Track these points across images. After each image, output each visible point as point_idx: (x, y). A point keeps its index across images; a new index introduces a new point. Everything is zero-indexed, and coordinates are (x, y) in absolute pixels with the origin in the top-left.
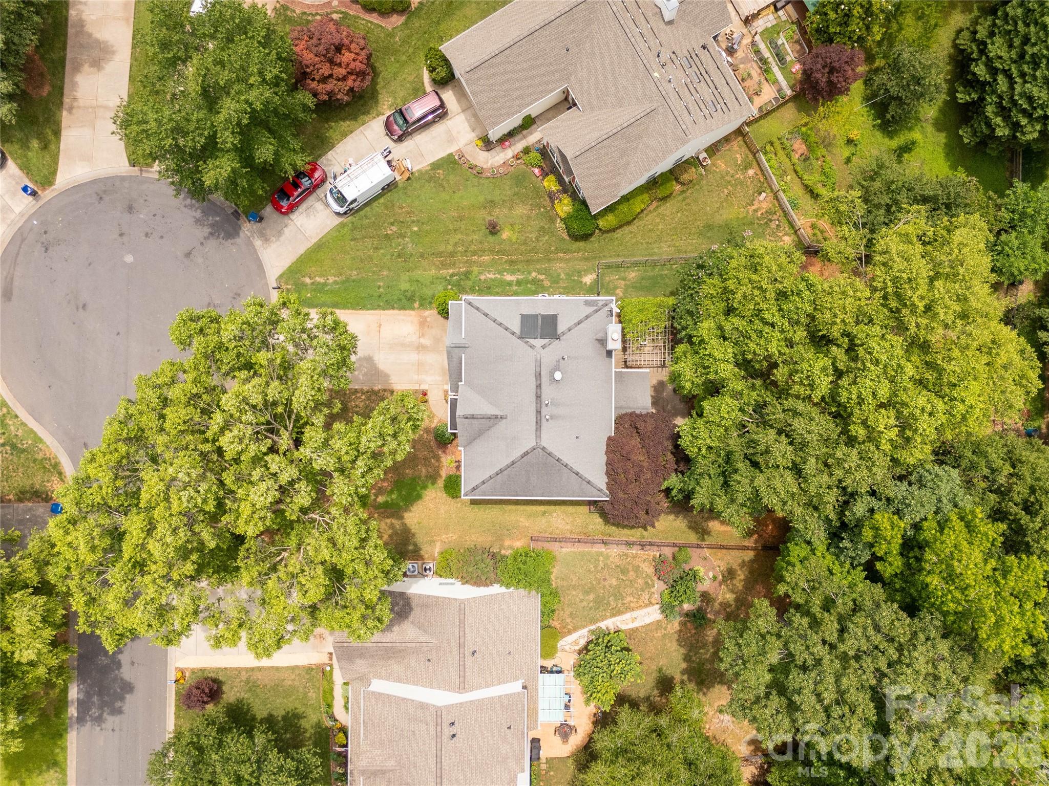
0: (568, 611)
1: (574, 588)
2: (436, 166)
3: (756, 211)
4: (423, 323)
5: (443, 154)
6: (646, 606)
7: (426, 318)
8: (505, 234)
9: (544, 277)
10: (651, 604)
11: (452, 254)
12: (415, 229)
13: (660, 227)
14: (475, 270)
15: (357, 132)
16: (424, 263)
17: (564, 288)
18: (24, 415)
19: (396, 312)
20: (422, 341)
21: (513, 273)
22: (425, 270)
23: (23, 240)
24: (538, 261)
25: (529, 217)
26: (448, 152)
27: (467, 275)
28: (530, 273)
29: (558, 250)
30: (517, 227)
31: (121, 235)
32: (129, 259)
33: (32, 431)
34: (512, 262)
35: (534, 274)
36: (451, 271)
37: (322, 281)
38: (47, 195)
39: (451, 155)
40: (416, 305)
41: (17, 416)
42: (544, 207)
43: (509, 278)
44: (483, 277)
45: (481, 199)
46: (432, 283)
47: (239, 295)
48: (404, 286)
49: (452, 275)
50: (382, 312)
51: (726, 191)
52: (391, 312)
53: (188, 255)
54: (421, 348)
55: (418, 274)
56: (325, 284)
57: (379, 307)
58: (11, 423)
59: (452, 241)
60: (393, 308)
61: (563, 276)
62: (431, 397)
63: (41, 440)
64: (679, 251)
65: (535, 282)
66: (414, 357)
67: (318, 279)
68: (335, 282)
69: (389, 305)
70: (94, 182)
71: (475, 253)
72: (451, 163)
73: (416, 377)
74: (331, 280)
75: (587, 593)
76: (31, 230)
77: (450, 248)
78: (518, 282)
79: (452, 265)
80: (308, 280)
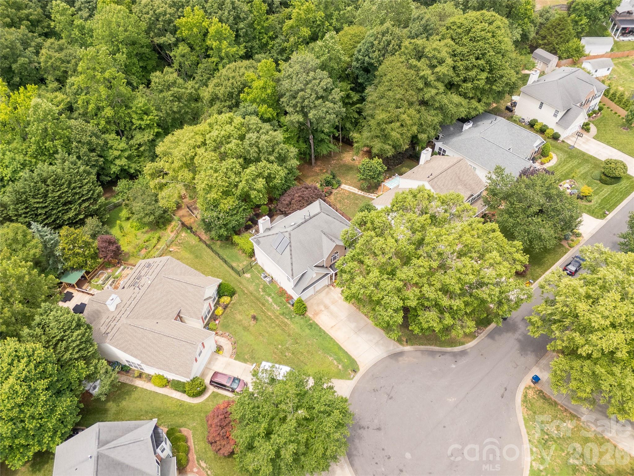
2: (245, 361)
3: (179, 249)
4: (316, 314)
5: (237, 362)
6: (344, 190)
7: (313, 315)
9: (260, 290)
10: (342, 189)
11: (279, 326)
12: (280, 346)
14: (277, 313)
16: (291, 332)
17: (259, 280)
18: (525, 438)
19: (321, 326)
20: (323, 309)
21: (267, 301)
22: (294, 329)
24: (255, 297)
25: (239, 312)
26: (234, 361)
27: (283, 314)
28: (262, 295)
29: (245, 293)
30: (247, 313)
31: (401, 471)
32: (408, 455)
33: (526, 427)
34: (263, 305)
35: (262, 293)
36: (286, 320)
37: (335, 361)
39: (235, 359)
40: (311, 321)
41: (530, 441)
43: (270, 300)
44: (278, 308)
45: (246, 333)
46: (297, 323)
47: (374, 390)
48: (308, 331)
49: (287, 319)
50: (326, 331)
52: (322, 328)
53: (379, 429)
54: (327, 307)
55: (298, 330)
56: (335, 359)
57: (325, 333)
58: (535, 441)
59: (273, 330)
60: (320, 328)
61: (254, 284)
63: (524, 419)
64: (213, 259)
65: (264, 291)
66: (332, 307)
67: (336, 363)
68: (331, 356)
69: (320, 330)
71: (271, 319)
72: (239, 356)
74: (331, 359)
77: (276, 328)
78: (269, 295)
79: (283, 322)
80: (340, 367)
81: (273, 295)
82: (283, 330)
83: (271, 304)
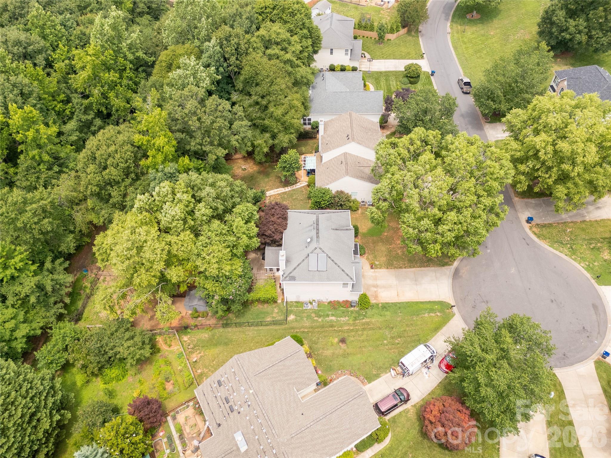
0: (304, 193)
1: (301, 200)
2: (377, 376)
3: (200, 353)
4: (376, 297)
5: (373, 383)
6: (272, 196)
7: (375, 299)
8: (336, 340)
9: (315, 319)
10: (270, 196)
11: (364, 329)
12: (385, 342)
13: (252, 344)
14: (351, 322)
15: (426, 394)
16: (378, 325)
17: (304, 312)
18: (563, 256)
19: (390, 302)
20: (376, 289)
21: (331, 321)
22: (378, 321)
23: (599, 333)
24: (318, 327)
25: (323, 349)
26: (371, 384)
27: (355, 319)
28: (322, 321)
29: (308, 333)
30: (330, 344)
33: (556, 249)
34: (332, 326)
35: (320, 320)
36: (364, 320)
37: (431, 314)
38: (596, 356)
39: (369, 383)
40: (380, 305)
41: (566, 255)
42: (315, 354)
43: (333, 318)
44: (347, 318)
45: (350, 358)
46: (373, 315)
47: (473, 307)
48: (388, 313)
49: (363, 319)
50: (397, 301)
51: (214, 363)
52: (393, 302)
54: (376, 286)
55: (381, 319)
56: (429, 313)
57: (399, 303)
58: (568, 253)
59: (365, 336)
60: (392, 303)
61: (305, 319)
62: (369, 267)
63: (550, 246)
64: (243, 332)
65: (320, 316)
66: (379, 283)
67: (433, 315)
68: (424, 314)
69: (395, 304)
70: (572, 364)
71: (352, 331)
72: (370, 378)
73: (377, 274)
74: (426, 315)
75: (296, 198)
76: (597, 338)
77: (365, 332)
78: (328, 316)
79: (364, 324)
80: (439, 314)
81: (330, 313)
82: (373, 329)
83: (338, 321)
